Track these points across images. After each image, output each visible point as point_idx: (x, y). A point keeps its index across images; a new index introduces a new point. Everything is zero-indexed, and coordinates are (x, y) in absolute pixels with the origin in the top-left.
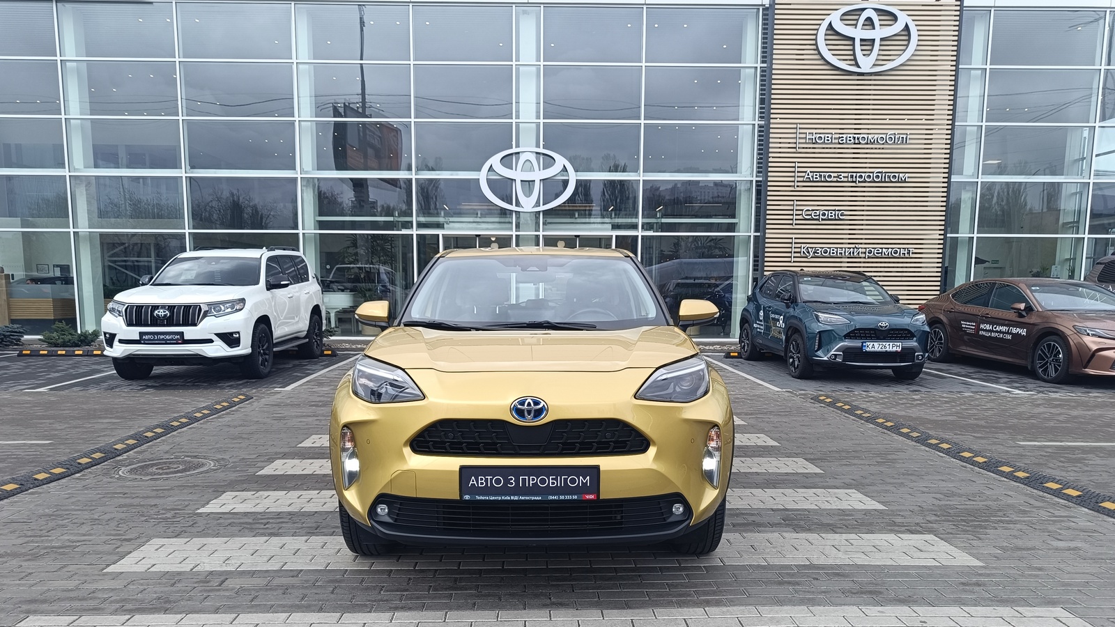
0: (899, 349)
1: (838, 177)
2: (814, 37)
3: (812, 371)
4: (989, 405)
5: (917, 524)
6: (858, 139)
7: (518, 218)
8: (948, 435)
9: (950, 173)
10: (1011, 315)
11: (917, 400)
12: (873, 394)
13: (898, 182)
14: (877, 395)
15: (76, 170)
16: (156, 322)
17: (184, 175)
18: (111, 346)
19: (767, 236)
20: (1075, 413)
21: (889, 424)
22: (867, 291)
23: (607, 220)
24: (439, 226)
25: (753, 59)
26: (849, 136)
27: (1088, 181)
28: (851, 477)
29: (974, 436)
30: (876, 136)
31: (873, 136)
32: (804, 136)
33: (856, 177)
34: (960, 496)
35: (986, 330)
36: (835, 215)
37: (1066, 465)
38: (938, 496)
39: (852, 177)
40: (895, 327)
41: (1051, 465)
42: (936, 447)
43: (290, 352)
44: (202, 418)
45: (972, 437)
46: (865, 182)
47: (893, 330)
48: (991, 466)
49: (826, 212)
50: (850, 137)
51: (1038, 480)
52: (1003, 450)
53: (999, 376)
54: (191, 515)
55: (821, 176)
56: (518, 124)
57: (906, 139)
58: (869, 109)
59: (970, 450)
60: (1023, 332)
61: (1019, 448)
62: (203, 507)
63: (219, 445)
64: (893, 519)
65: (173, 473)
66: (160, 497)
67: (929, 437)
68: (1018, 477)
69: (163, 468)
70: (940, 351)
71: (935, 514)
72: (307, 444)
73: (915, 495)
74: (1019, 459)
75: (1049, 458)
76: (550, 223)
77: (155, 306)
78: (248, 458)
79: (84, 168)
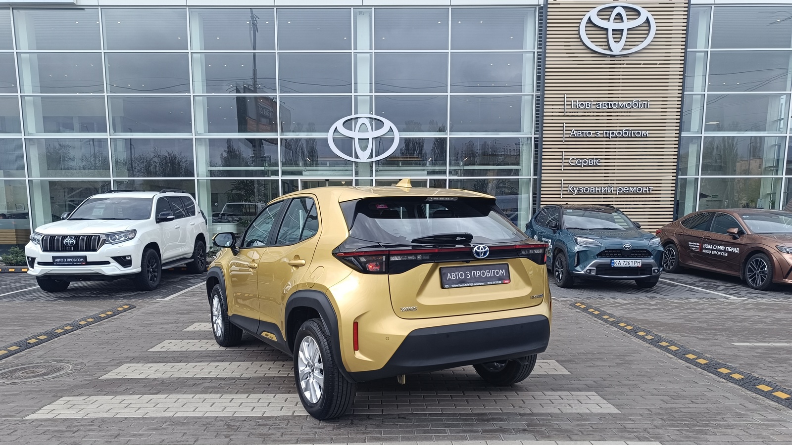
0: (640, 265)
1: (595, 134)
2: (577, 29)
3: (571, 282)
4: (710, 310)
5: (645, 430)
6: (611, 105)
7: (357, 166)
8: (676, 337)
9: (680, 130)
10: (727, 238)
11: (653, 305)
12: (619, 300)
13: (641, 137)
14: (622, 301)
15: (29, 134)
16: (65, 248)
17: (109, 137)
18: (33, 267)
19: (543, 178)
20: (778, 316)
21: (629, 328)
22: (616, 219)
23: (425, 168)
24: (300, 173)
25: (532, 46)
26: (604, 103)
27: (785, 135)
28: (593, 379)
29: (698, 338)
30: (624, 103)
31: (622, 102)
32: (570, 103)
33: (609, 134)
34: (684, 398)
35: (708, 249)
36: (594, 162)
37: (773, 365)
38: (666, 398)
39: (606, 133)
40: (636, 248)
41: (761, 365)
42: (665, 349)
43: (182, 269)
44: (86, 325)
45: (695, 339)
46: (616, 137)
47: (634, 250)
48: (712, 367)
49: (587, 161)
51: (751, 382)
52: (721, 351)
53: (718, 284)
54: (18, 422)
55: (583, 133)
56: (356, 97)
57: (647, 104)
58: (619, 83)
59: (693, 353)
60: (737, 250)
61: (735, 349)
62: (33, 413)
63: (86, 350)
64: (624, 424)
65: (33, 377)
66: (4, 403)
67: (661, 339)
68: (734, 379)
69: (29, 372)
70: (672, 265)
71: (661, 419)
72: (157, 348)
73: (646, 397)
74: (734, 361)
75: (760, 358)
76: (381, 170)
77: (65, 236)
78: (103, 362)
79: (36, 132)
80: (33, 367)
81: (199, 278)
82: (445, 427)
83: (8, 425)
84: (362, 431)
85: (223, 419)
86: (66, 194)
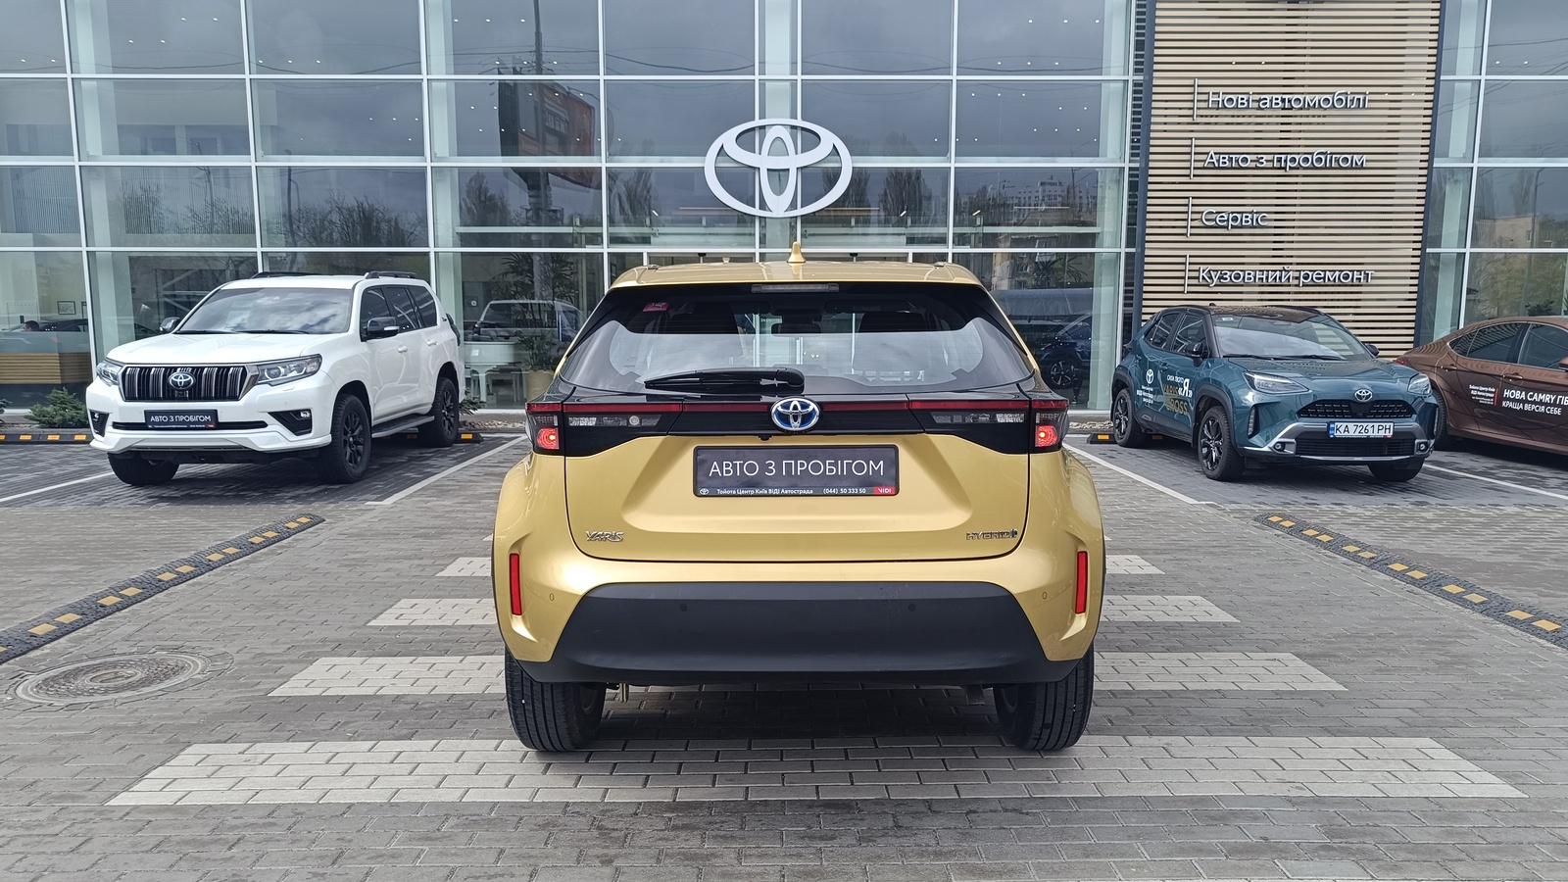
0: (1389, 434)
1: (1257, 161)
3: (1242, 469)
4: (1559, 532)
6: (1290, 101)
7: (763, 227)
8: (1530, 598)
9: (1431, 154)
10: (1558, 376)
11: (1432, 521)
12: (1351, 509)
13: (1351, 168)
14: (1360, 510)
15: (90, 158)
16: (171, 393)
17: (253, 164)
18: (102, 433)
19: (1147, 253)
21: (1417, 574)
22: (1321, 336)
23: (902, 230)
24: (645, 240)
26: (1275, 96)
28: (1406, 703)
30: (1317, 97)
31: (1312, 97)
32: (1205, 97)
33: (1286, 161)
35: (1514, 400)
36: (1252, 220)
39: (1279, 160)
40: (1382, 397)
42: (1527, 626)
43: (409, 437)
44: (221, 563)
46: (1300, 168)
47: (1378, 402)
49: (1239, 216)
50: (1277, 99)
53: (1543, 475)
54: (91, 815)
55: (1231, 160)
56: (762, 83)
57: (1364, 100)
58: (1305, 55)
62: (127, 789)
63: (229, 622)
64: (1558, 831)
65: (117, 690)
66: (55, 759)
67: (1505, 604)
69: (105, 677)
72: (386, 620)
73: (1558, 753)
76: (813, 234)
77: (171, 368)
78: (270, 651)
79: (104, 154)
80: (114, 665)
81: (445, 456)
82: (1129, 837)
83: (69, 823)
84: (930, 849)
86: (160, 284)
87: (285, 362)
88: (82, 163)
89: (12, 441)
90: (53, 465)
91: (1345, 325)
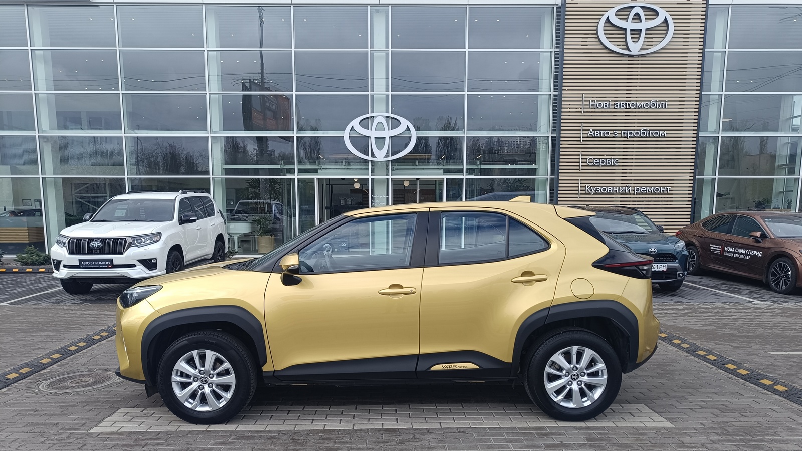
0: (665, 269)
1: (613, 134)
2: (595, 28)
4: (738, 315)
5: (703, 445)
6: (629, 105)
7: (373, 165)
8: (711, 345)
9: (698, 130)
10: (749, 241)
11: (680, 310)
13: (659, 137)
15: (43, 132)
16: (91, 251)
17: (123, 135)
18: (58, 270)
19: (560, 178)
21: (663, 335)
22: (638, 222)
23: (440, 167)
24: (315, 171)
25: (549, 45)
26: (622, 103)
28: (639, 390)
29: (732, 346)
30: (643, 103)
31: (640, 102)
32: (588, 103)
33: (627, 134)
34: (733, 411)
35: (729, 252)
36: (611, 162)
38: (716, 411)
39: (624, 133)
40: (663, 252)
42: (704, 358)
45: (730, 347)
46: (634, 137)
47: (660, 254)
48: (753, 378)
49: (605, 160)
50: (623, 104)
51: (796, 394)
52: (758, 360)
53: (741, 287)
54: (84, 436)
55: (600, 133)
56: (372, 96)
57: (665, 104)
58: (637, 82)
59: (733, 363)
60: (760, 254)
61: (771, 358)
62: (96, 425)
64: (681, 439)
65: (83, 387)
66: (64, 415)
67: (697, 348)
68: (778, 391)
69: (77, 382)
70: (693, 266)
71: (716, 433)
73: (696, 410)
74: (773, 371)
75: (797, 368)
76: (397, 169)
77: (91, 239)
79: (50, 130)
80: (80, 376)
82: (507, 442)
83: (75, 439)
84: (426, 446)
85: (286, 433)
86: (73, 190)
87: (144, 236)
88: (39, 135)
89: (9, 272)
90: (31, 284)
91: (649, 217)
